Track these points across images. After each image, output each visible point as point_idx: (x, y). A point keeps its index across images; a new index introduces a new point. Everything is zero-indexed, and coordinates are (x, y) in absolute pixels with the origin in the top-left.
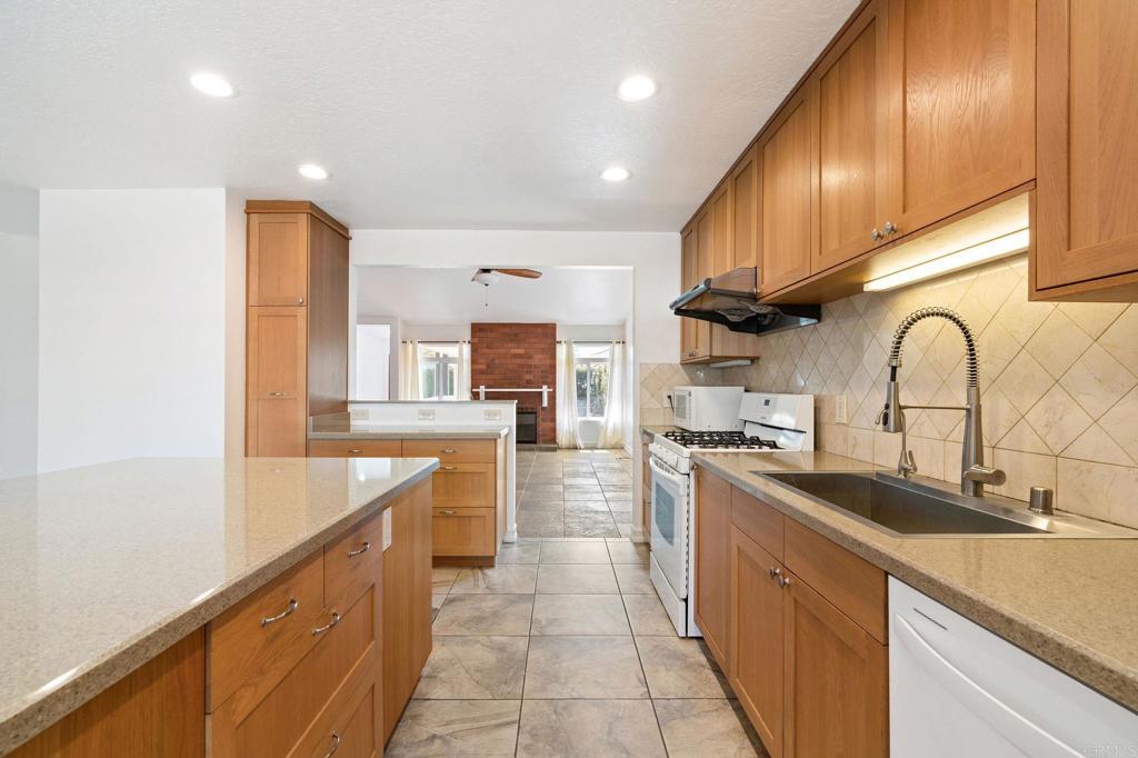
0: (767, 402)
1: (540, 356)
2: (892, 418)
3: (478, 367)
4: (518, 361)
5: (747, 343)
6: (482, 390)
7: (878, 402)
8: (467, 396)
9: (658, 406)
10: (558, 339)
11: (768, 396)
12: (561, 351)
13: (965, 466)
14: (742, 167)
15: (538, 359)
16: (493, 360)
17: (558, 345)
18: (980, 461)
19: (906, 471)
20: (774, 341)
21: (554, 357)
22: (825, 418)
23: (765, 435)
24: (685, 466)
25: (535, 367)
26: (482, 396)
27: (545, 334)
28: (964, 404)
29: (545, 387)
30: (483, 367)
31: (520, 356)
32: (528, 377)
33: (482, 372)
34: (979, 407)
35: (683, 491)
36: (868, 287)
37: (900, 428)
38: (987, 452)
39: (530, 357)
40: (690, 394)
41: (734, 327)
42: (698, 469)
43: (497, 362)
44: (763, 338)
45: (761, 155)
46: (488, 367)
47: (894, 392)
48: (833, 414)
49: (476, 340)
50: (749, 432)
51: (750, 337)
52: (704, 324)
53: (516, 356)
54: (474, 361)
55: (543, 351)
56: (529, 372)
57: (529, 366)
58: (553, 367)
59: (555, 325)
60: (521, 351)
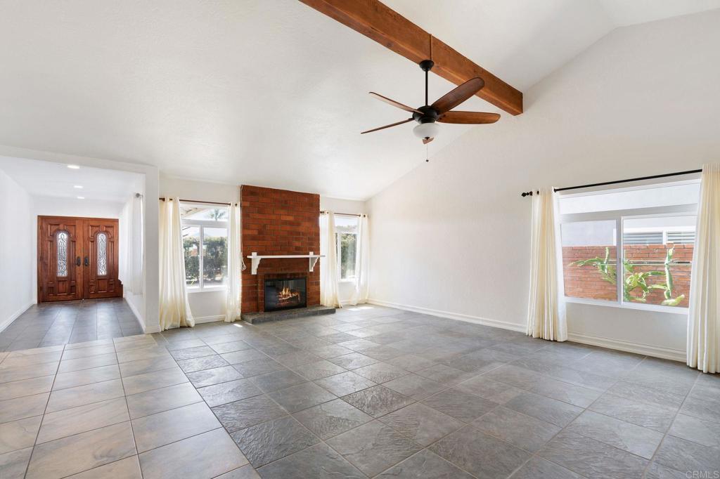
1: (305, 224)
6: (255, 255)
10: (321, 209)
12: (323, 221)
15: (305, 227)
16: (265, 226)
17: (321, 215)
25: (303, 234)
26: (255, 263)
27: (310, 204)
29: (311, 255)
30: (255, 233)
31: (291, 223)
32: (297, 244)
33: (254, 238)
39: (299, 224)
43: (268, 227)
46: (260, 232)
49: (247, 204)
53: (285, 223)
54: (245, 226)
55: (309, 219)
56: (297, 239)
57: (298, 233)
58: (318, 235)
59: (319, 196)
60: (291, 218)
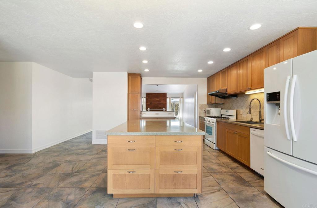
0: (227, 111)
1: (163, 101)
2: (250, 112)
3: (148, 104)
4: (158, 102)
5: (222, 100)
6: (149, 109)
7: (248, 110)
8: (145, 110)
9: (202, 112)
10: (167, 97)
11: (227, 110)
12: (168, 100)
13: (259, 118)
14: (224, 71)
15: (162, 102)
16: (151, 102)
17: (167, 98)
18: (261, 118)
19: (251, 120)
20: (227, 100)
21: (166, 101)
22: (238, 113)
23: (226, 117)
24: (215, 121)
25: (162, 103)
26: (149, 110)
27: (164, 96)
28: (259, 110)
29: (164, 109)
30: (149, 104)
31: (158, 101)
32: (160, 106)
33: (149, 105)
34: (261, 111)
35: (215, 125)
36: (246, 94)
37: (251, 114)
38: (262, 117)
39: (160, 101)
40: (211, 110)
41: (220, 97)
42: (217, 122)
43: (152, 102)
44: (225, 100)
45: (228, 70)
46: (150, 103)
47: (250, 109)
48: (240, 113)
49: (147, 97)
50: (223, 116)
51: (223, 99)
52: (214, 97)
53: (157, 101)
54: (147, 102)
55: (164, 100)
56: (160, 105)
57: (160, 103)
58: (166, 104)
59: (166, 94)
60: (158, 100)
